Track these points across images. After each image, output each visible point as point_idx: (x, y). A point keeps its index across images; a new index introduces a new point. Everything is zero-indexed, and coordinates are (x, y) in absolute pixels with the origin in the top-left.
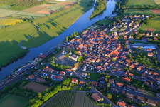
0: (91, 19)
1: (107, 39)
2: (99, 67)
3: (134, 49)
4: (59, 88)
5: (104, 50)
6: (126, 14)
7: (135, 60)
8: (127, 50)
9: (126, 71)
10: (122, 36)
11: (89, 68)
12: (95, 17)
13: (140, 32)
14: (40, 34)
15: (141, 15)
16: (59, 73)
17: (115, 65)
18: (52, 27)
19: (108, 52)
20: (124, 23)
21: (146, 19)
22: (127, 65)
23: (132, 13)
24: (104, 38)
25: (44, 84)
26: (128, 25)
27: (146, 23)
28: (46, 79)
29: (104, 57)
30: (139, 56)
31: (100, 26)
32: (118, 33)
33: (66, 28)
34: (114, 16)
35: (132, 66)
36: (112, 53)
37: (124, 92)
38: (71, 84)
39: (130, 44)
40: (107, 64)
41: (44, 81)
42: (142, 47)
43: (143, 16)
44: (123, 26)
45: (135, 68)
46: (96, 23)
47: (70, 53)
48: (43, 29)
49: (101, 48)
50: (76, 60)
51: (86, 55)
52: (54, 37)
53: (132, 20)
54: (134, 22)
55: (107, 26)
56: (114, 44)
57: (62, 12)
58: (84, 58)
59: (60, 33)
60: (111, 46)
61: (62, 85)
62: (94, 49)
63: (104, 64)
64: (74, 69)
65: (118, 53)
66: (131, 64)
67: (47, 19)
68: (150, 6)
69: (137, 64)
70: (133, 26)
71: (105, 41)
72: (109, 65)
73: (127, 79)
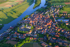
0: (34, 8)
1: (44, 18)
2: (43, 31)
3: (58, 22)
4: (24, 42)
5: (44, 23)
6: (52, 5)
7: (60, 27)
8: (55, 22)
9: (56, 32)
10: (52, 16)
11: (37, 32)
12: (36, 7)
13: (61, 13)
14: (8, 17)
15: (60, 5)
16: (23, 35)
17: (50, 30)
18: (14, 13)
19: (46, 24)
20: (52, 9)
21: (62, 7)
22: (56, 30)
23: (55, 4)
24: (43, 17)
25: (16, 41)
26: (54, 10)
27: (63, 9)
28: (16, 38)
29: (44, 26)
30: (62, 25)
31: (40, 11)
32: (49, 14)
33: (22, 14)
34: (46, 6)
35: (59, 30)
36: (48, 24)
37: (57, 42)
38: (30, 40)
39: (56, 19)
40: (46, 29)
41: (15, 39)
42: (62, 21)
43: (61, 6)
44: (51, 11)
45: (61, 31)
46: (37, 10)
47: (27, 25)
48: (9, 14)
49: (42, 22)
50: (30, 28)
51: (35, 26)
52: (16, 18)
53: (55, 8)
54: (57, 9)
55: (43, 12)
56: (48, 20)
57: (18, 6)
58: (34, 27)
59: (19, 16)
60: (47, 21)
61: (26, 40)
62: (38, 23)
63: (45, 30)
64: (30, 33)
65: (51, 24)
66: (58, 29)
67: (10, 9)
68: (63, 1)
69: (61, 29)
70: (56, 11)
71: (43, 19)
72: (47, 30)
73: (57, 36)
